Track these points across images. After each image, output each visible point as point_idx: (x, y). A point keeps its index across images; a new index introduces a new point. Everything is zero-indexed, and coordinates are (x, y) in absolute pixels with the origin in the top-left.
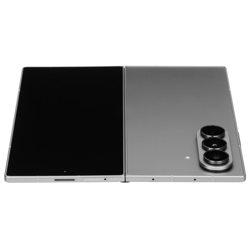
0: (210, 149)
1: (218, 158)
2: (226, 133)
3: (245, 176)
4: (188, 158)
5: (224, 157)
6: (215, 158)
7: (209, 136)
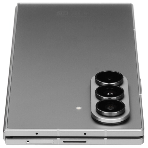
0: (105, 98)
1: (112, 108)
2: (125, 79)
3: (143, 129)
4: (79, 108)
5: (119, 107)
6: (109, 109)
7: (104, 83)
